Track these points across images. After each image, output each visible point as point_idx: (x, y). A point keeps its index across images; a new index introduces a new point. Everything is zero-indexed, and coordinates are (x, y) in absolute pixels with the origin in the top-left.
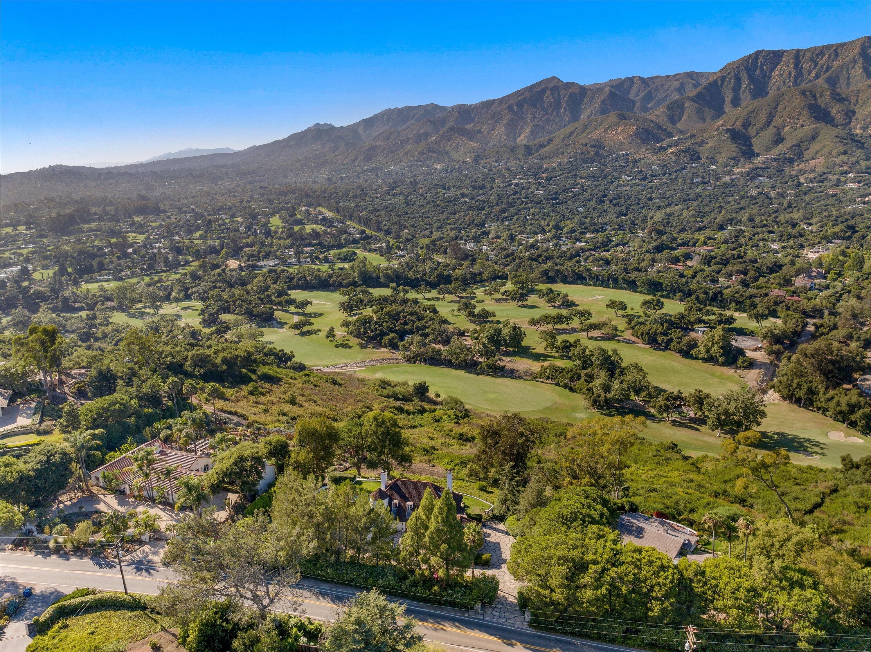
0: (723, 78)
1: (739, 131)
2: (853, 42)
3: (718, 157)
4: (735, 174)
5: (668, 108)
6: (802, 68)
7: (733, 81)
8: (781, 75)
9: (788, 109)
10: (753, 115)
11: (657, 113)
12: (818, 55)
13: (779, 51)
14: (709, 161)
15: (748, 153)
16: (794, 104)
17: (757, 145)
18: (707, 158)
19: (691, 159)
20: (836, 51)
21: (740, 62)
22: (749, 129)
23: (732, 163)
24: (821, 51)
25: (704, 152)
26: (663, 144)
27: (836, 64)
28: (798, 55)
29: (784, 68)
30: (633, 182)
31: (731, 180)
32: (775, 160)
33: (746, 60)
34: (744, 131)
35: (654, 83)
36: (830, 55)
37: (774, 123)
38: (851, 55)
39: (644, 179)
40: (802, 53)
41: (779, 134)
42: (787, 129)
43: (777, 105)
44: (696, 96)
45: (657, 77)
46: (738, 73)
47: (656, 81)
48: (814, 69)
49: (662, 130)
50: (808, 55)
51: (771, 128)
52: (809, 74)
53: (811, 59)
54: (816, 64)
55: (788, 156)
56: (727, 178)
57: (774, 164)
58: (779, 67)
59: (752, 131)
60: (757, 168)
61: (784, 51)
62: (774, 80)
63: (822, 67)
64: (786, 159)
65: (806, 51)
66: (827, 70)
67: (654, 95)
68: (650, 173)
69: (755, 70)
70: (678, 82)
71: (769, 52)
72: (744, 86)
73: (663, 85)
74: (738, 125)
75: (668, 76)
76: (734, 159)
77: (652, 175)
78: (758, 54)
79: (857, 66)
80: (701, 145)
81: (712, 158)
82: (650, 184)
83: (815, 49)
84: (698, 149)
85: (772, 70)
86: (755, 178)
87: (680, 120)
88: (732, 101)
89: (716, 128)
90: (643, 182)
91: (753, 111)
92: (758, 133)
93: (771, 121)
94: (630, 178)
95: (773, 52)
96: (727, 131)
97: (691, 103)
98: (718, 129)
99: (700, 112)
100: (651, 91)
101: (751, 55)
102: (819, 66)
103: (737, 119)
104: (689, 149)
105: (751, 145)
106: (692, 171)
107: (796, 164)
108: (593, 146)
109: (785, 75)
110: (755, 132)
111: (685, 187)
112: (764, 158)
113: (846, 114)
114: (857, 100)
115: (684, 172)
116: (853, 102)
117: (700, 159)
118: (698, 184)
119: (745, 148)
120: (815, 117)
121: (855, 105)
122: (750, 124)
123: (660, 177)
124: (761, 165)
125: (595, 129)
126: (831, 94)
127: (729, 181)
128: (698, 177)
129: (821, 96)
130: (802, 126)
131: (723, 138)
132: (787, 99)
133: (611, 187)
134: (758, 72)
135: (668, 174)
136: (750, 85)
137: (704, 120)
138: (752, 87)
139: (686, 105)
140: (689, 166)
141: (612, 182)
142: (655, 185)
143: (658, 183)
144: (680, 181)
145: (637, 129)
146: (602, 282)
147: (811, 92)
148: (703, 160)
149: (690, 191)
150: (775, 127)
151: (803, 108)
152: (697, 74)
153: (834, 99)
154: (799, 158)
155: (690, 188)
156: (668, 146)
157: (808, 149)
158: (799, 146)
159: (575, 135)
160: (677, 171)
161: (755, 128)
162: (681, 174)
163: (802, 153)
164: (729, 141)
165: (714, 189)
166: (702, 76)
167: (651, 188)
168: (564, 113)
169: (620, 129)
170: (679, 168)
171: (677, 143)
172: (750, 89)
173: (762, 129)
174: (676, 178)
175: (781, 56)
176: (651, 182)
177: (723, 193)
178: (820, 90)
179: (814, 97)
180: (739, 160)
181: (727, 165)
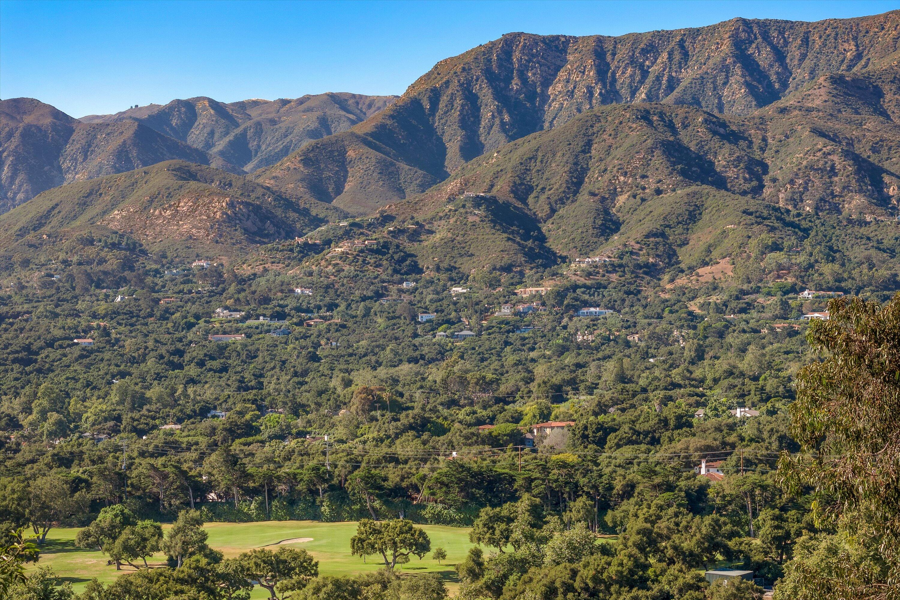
0: (435, 95)
1: (507, 205)
2: (713, 29)
3: (465, 265)
4: (521, 301)
5: (306, 161)
6: (614, 80)
7: (458, 102)
8: (571, 94)
9: (618, 153)
10: (535, 166)
11: (277, 173)
12: (644, 52)
13: (557, 38)
14: (444, 276)
15: (539, 256)
16: (627, 143)
17: (557, 236)
18: (438, 269)
19: (396, 271)
20: (681, 44)
21: (470, 59)
22: (531, 200)
23: (505, 278)
26: (314, 236)
27: (688, 75)
29: (574, 77)
30: (251, 322)
31: (517, 314)
32: (614, 268)
33: (484, 54)
34: (519, 205)
35: (249, 117)
36: (670, 54)
37: (587, 186)
38: (716, 58)
39: (280, 316)
40: (609, 46)
41: (606, 212)
42: (621, 199)
43: (589, 144)
44: (372, 135)
45: (255, 103)
46: (469, 83)
47: (254, 113)
48: (642, 82)
49: (297, 210)
50: (623, 52)
51: (583, 197)
52: (633, 93)
53: (632, 61)
54: (645, 73)
55: (642, 259)
56: (506, 311)
57: (614, 277)
58: (562, 74)
59: (538, 205)
60: (575, 287)
61: (568, 40)
62: (556, 105)
63: (658, 78)
64: (639, 266)
65: (617, 41)
66: (671, 88)
67: (253, 145)
68: (291, 303)
69: (509, 79)
70: (313, 116)
71: (535, 40)
72: (486, 114)
73: (273, 122)
74: (502, 189)
75: (285, 102)
76: (507, 269)
77: (299, 309)
78: (510, 41)
79: (732, 80)
80: (415, 236)
81: (451, 269)
82: (298, 329)
83: (636, 38)
84: (410, 247)
85: (547, 82)
86: (577, 309)
87: (339, 191)
88: (461, 149)
89: (445, 197)
90: (276, 323)
91: (534, 158)
92: (553, 211)
93: (579, 183)
94: (237, 315)
95: (544, 39)
96: (478, 202)
97: (365, 150)
98: (450, 200)
100: (244, 134)
101: (493, 44)
102: (651, 78)
103: (497, 175)
104: (386, 245)
105: (542, 239)
106: (406, 298)
107: (666, 277)
108: (114, 246)
109: (578, 94)
110: (547, 208)
111: (398, 333)
112: (586, 263)
113: (748, 169)
114: (764, 139)
115: (383, 301)
116: (757, 142)
117: (420, 271)
118: (434, 327)
119: (530, 243)
120: (683, 173)
121: (763, 150)
122: (530, 189)
123: (323, 312)
124: (582, 281)
125: (114, 206)
126: (706, 121)
127: (511, 318)
128: (426, 310)
129: (685, 126)
130: (658, 192)
131: (471, 219)
132: (610, 129)
133: (190, 336)
134: (515, 84)
135: (343, 307)
136: (500, 112)
137: (401, 192)
138: (507, 118)
139: (351, 154)
140: (393, 288)
141: (190, 326)
142: (314, 331)
143: (323, 326)
144: (380, 320)
145: (231, 205)
146: (292, 502)
147: (661, 115)
148: (427, 275)
149: (417, 341)
150: (593, 194)
151: (651, 151)
152: (358, 99)
153: (715, 133)
154: (669, 265)
155: (415, 335)
156: (328, 243)
157: (685, 243)
158: (663, 235)
159: (55, 221)
160: (364, 299)
161: (543, 197)
162: (376, 306)
163: (675, 253)
164: (487, 227)
165: (479, 334)
166: (370, 106)
167: (305, 337)
168: (12, 179)
169: (184, 206)
170: (370, 294)
171: (347, 234)
172: (503, 124)
173: (562, 201)
174: (367, 312)
175: (564, 51)
176: (300, 324)
177: (507, 343)
178: (681, 111)
179: (671, 126)
180: (522, 274)
181: (495, 283)
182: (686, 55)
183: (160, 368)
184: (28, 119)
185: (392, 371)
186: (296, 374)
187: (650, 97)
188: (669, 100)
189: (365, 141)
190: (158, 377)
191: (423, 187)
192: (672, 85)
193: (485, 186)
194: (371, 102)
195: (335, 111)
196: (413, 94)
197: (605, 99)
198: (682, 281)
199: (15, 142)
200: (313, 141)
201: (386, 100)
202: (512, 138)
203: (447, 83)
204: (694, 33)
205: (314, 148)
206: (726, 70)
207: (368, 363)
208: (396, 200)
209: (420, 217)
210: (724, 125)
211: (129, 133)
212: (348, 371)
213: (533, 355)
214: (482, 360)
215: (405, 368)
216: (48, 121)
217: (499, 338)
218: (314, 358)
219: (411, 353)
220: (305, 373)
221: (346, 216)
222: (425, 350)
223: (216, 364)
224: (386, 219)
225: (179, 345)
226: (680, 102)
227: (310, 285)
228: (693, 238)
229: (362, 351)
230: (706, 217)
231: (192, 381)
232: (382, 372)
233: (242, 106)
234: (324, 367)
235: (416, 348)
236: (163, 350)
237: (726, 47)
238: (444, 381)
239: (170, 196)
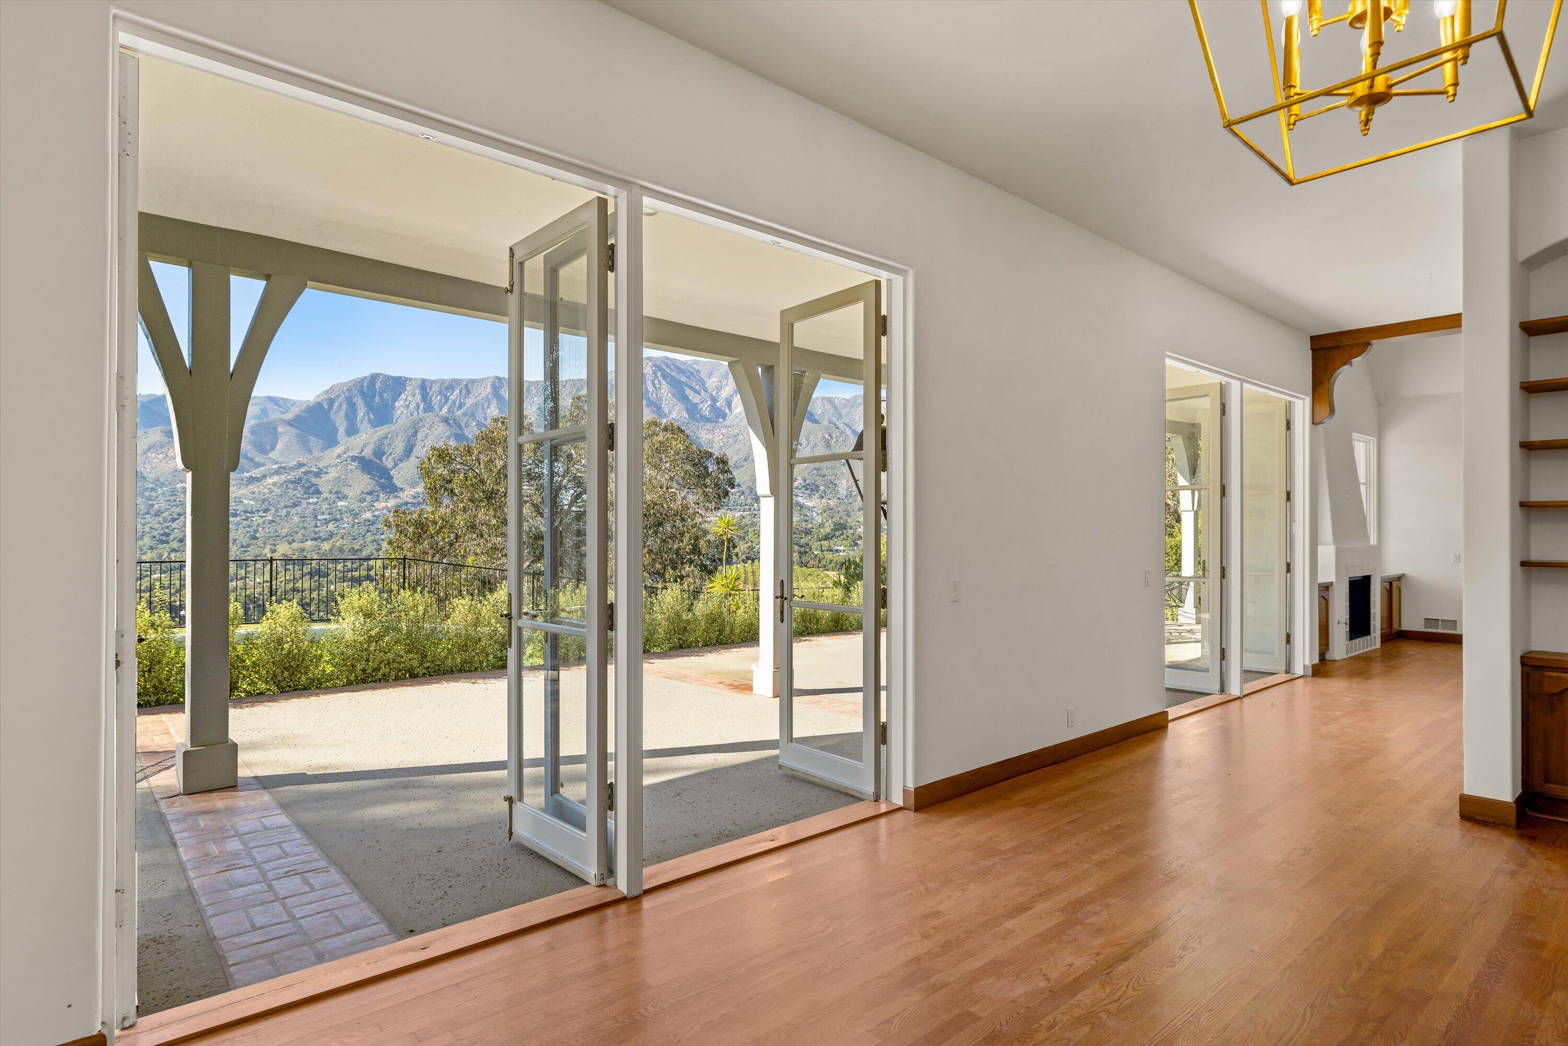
0: (331, 402)
1: (370, 461)
2: (483, 380)
3: (346, 491)
4: (377, 510)
6: (431, 401)
7: (344, 406)
8: (408, 406)
9: (432, 437)
10: (386, 442)
12: (447, 388)
13: (401, 377)
14: (334, 496)
15: (388, 487)
16: (437, 433)
17: (398, 478)
18: (330, 492)
19: (305, 493)
20: (466, 386)
21: (351, 384)
22: (384, 459)
23: (369, 498)
24: (451, 385)
25: (324, 483)
26: (256, 473)
27: (469, 402)
28: (424, 386)
29: (409, 398)
31: (375, 516)
33: (359, 383)
34: (377, 461)
36: (460, 391)
37: (414, 453)
38: (484, 394)
40: (428, 384)
43: (416, 433)
44: (293, 420)
46: (351, 397)
48: (445, 403)
50: (435, 388)
51: (413, 459)
52: (441, 409)
53: (440, 393)
54: (447, 399)
56: (368, 515)
58: (403, 396)
59: (388, 462)
60: (407, 503)
61: (406, 379)
62: (399, 411)
63: (454, 402)
65: (432, 382)
66: (460, 407)
68: (241, 508)
69: (374, 397)
71: (388, 378)
72: (360, 414)
74: (368, 453)
76: (370, 493)
77: (246, 512)
78: (374, 377)
79: (492, 406)
80: (317, 475)
81: (338, 493)
82: (245, 522)
83: (443, 381)
84: (315, 480)
85: (395, 400)
87: (273, 448)
88: (346, 431)
89: (335, 456)
91: (386, 438)
92: (396, 465)
93: (411, 451)
95: (393, 378)
96: (354, 459)
97: (288, 428)
98: (339, 456)
99: (303, 442)
101: (365, 378)
102: (450, 401)
103: (365, 445)
104: (300, 479)
105: (390, 478)
106: (311, 507)
109: (411, 407)
110: (392, 464)
111: (306, 525)
112: (413, 492)
115: (298, 508)
117: (320, 493)
118: (327, 522)
119: (383, 480)
122: (384, 453)
123: (261, 513)
124: (411, 500)
126: (477, 424)
127: (371, 518)
128: (323, 514)
129: (467, 427)
131: (350, 467)
132: (427, 426)
133: (174, 525)
134: (377, 399)
135: (273, 511)
136: (368, 413)
137: (310, 451)
138: (372, 416)
139: (280, 429)
140: (304, 502)
141: (174, 520)
142: (255, 523)
143: (261, 521)
144: (296, 519)
147: (455, 420)
148: (323, 496)
149: (317, 530)
150: (418, 458)
151: (449, 438)
152: (286, 401)
155: (316, 526)
156: (265, 476)
160: (286, 507)
161: (390, 458)
162: (293, 511)
164: (359, 471)
165: (353, 526)
166: (293, 405)
167: (249, 527)
170: (289, 504)
171: (277, 472)
172: (369, 419)
173: (401, 460)
174: (288, 515)
175: (404, 385)
176: (247, 519)
177: (368, 531)
178: (465, 419)
179: (459, 426)
180: (378, 496)
181: (362, 500)
182: (468, 392)
183: (153, 543)
185: (301, 545)
186: (242, 546)
187: (449, 410)
188: (459, 413)
189: (289, 423)
190: (151, 548)
191: (323, 450)
192: (461, 406)
193: (358, 451)
194: (294, 403)
195: (270, 406)
196: (318, 400)
197: (425, 411)
200: (257, 421)
201: (302, 403)
202: (374, 427)
203: (338, 396)
204: (473, 381)
205: (257, 426)
206: (488, 399)
207: (288, 541)
208: (307, 455)
209: (320, 465)
212: (275, 545)
213: (382, 537)
214: (354, 539)
215: (309, 543)
217: (363, 529)
218: (254, 538)
219: (313, 535)
220: (248, 546)
221: (276, 463)
222: (322, 534)
224: (301, 465)
225: (167, 531)
226: (464, 414)
227: (254, 499)
229: (284, 534)
231: (174, 550)
232: (295, 545)
234: (260, 543)
235: (316, 533)
236: (155, 533)
237: (489, 390)
238: (331, 550)
239: (162, 447)
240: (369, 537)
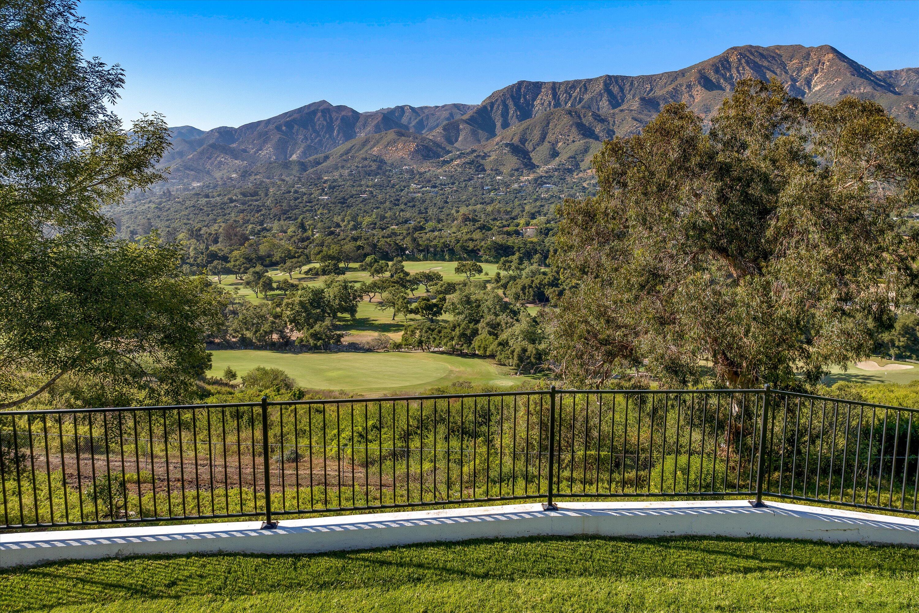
0: (492, 104)
1: (518, 146)
2: (597, 79)
3: (502, 169)
4: (522, 182)
5: (444, 129)
6: (559, 99)
7: (501, 107)
8: (543, 104)
9: (559, 127)
10: (528, 132)
11: (434, 134)
12: (571, 88)
13: (538, 82)
14: (494, 173)
15: (529, 165)
16: (563, 123)
17: (536, 157)
18: (492, 170)
19: (476, 171)
20: (585, 85)
21: (505, 91)
22: (526, 144)
23: (516, 173)
24: (574, 85)
25: (488, 163)
26: (447, 157)
27: (587, 97)
28: (554, 87)
29: (544, 98)
30: (424, 189)
31: (520, 187)
32: (556, 170)
33: (510, 89)
34: (522, 146)
35: (424, 113)
36: (580, 89)
37: (547, 139)
38: (598, 90)
39: (434, 187)
40: (557, 86)
41: (554, 149)
42: (560, 144)
43: (548, 123)
44: (469, 119)
45: (426, 107)
46: (505, 100)
47: (426, 111)
48: (569, 100)
49: (441, 148)
50: (562, 88)
51: (546, 143)
52: (566, 103)
53: (566, 92)
54: (570, 96)
55: (566, 167)
56: (516, 186)
57: (556, 173)
58: (540, 97)
59: (529, 146)
60: (541, 177)
61: (542, 83)
62: (537, 108)
63: (575, 98)
64: (566, 169)
65: (560, 84)
66: (580, 102)
67: (425, 123)
68: (438, 182)
69: (519, 99)
70: (448, 112)
71: (530, 83)
72: (511, 112)
73: (433, 114)
74: (516, 140)
75: (437, 107)
76: (517, 170)
77: (441, 184)
78: (520, 83)
79: (603, 99)
80: (484, 158)
81: (496, 170)
82: (441, 192)
83: (568, 82)
84: (482, 162)
85: (534, 100)
86: (542, 185)
87: (457, 140)
88: (502, 125)
89: (495, 143)
90: (433, 190)
91: (527, 129)
92: (535, 148)
93: (545, 138)
94: (419, 186)
95: (533, 83)
96: (507, 145)
97: (466, 125)
98: (497, 144)
99: (474, 133)
100: (422, 119)
101: (514, 85)
102: (573, 98)
103: (514, 135)
104: (473, 161)
105: (530, 159)
106: (480, 180)
107: (575, 173)
108: (374, 161)
109: (545, 104)
110: (532, 148)
111: (477, 193)
112: (546, 168)
113: (608, 133)
114: (614, 122)
115: (472, 182)
116: (611, 123)
117: (485, 171)
118: (490, 191)
119: (525, 160)
120: (583, 134)
121: (613, 126)
122: (526, 140)
123: (450, 186)
124: (544, 174)
125: (374, 146)
126: (592, 115)
127: (518, 188)
128: (487, 185)
129: (585, 117)
130: (574, 141)
131: (504, 151)
132: (556, 118)
133: (402, 194)
134: (522, 100)
135: (457, 184)
136: (516, 111)
137: (479, 141)
138: (519, 113)
139: (461, 127)
140: (475, 177)
141: (402, 190)
142: (446, 192)
143: (450, 191)
144: (471, 189)
145: (417, 146)
146: (435, 255)
147: (576, 112)
148: (488, 172)
149: (483, 196)
150: (549, 142)
151: (571, 126)
152: (464, 106)
153: (595, 119)
154: (577, 169)
155: (483, 194)
156: (452, 160)
157: (583, 161)
158: (574, 158)
159: (353, 152)
160: (465, 181)
161: (531, 143)
162: (469, 183)
163: (579, 165)
164: (510, 155)
165: (506, 194)
166: (468, 108)
167: (443, 195)
168: (338, 135)
169: (400, 146)
170: (467, 179)
171: (459, 157)
172: (517, 115)
173: (538, 145)
174: (466, 186)
175: (540, 88)
176: (441, 190)
177: (516, 197)
178: (583, 111)
179: (579, 117)
180: (522, 172)
181: (512, 175)
182: (586, 89)
183: (391, 206)
184: (343, 113)
185: (474, 207)
186: (439, 208)
187: (572, 106)
188: (579, 106)
189: (466, 122)
190: (390, 209)
191: (487, 139)
192: (581, 100)
193: (510, 139)
194: (468, 107)
195: (455, 111)
196: (484, 104)
197: (555, 106)
198: (581, 175)
199: (339, 121)
200: (447, 122)
201: (474, 106)
202: (520, 121)
203: (497, 100)
204: (590, 81)
205: (447, 125)
206: (601, 95)
207: (466, 204)
208: (477, 144)
209: (486, 151)
210: (599, 116)
211: (380, 119)
212: (458, 207)
213: (525, 202)
214: (507, 203)
215: (479, 206)
216: (350, 114)
217: (512, 196)
218: (446, 202)
219: (481, 201)
220: (443, 208)
221: (459, 150)
222: (487, 199)
223: (411, 204)
224: (474, 151)
225: (398, 197)
226: (583, 107)
227: (445, 176)
228: (586, 159)
229: (463, 200)
230: (591, 151)
231: (402, 210)
232: (470, 208)
233: (421, 108)
234: (450, 206)
235: (483, 199)
236: (392, 199)
237: (601, 86)
238: (492, 211)
239: (395, 142)
240: (517, 203)
